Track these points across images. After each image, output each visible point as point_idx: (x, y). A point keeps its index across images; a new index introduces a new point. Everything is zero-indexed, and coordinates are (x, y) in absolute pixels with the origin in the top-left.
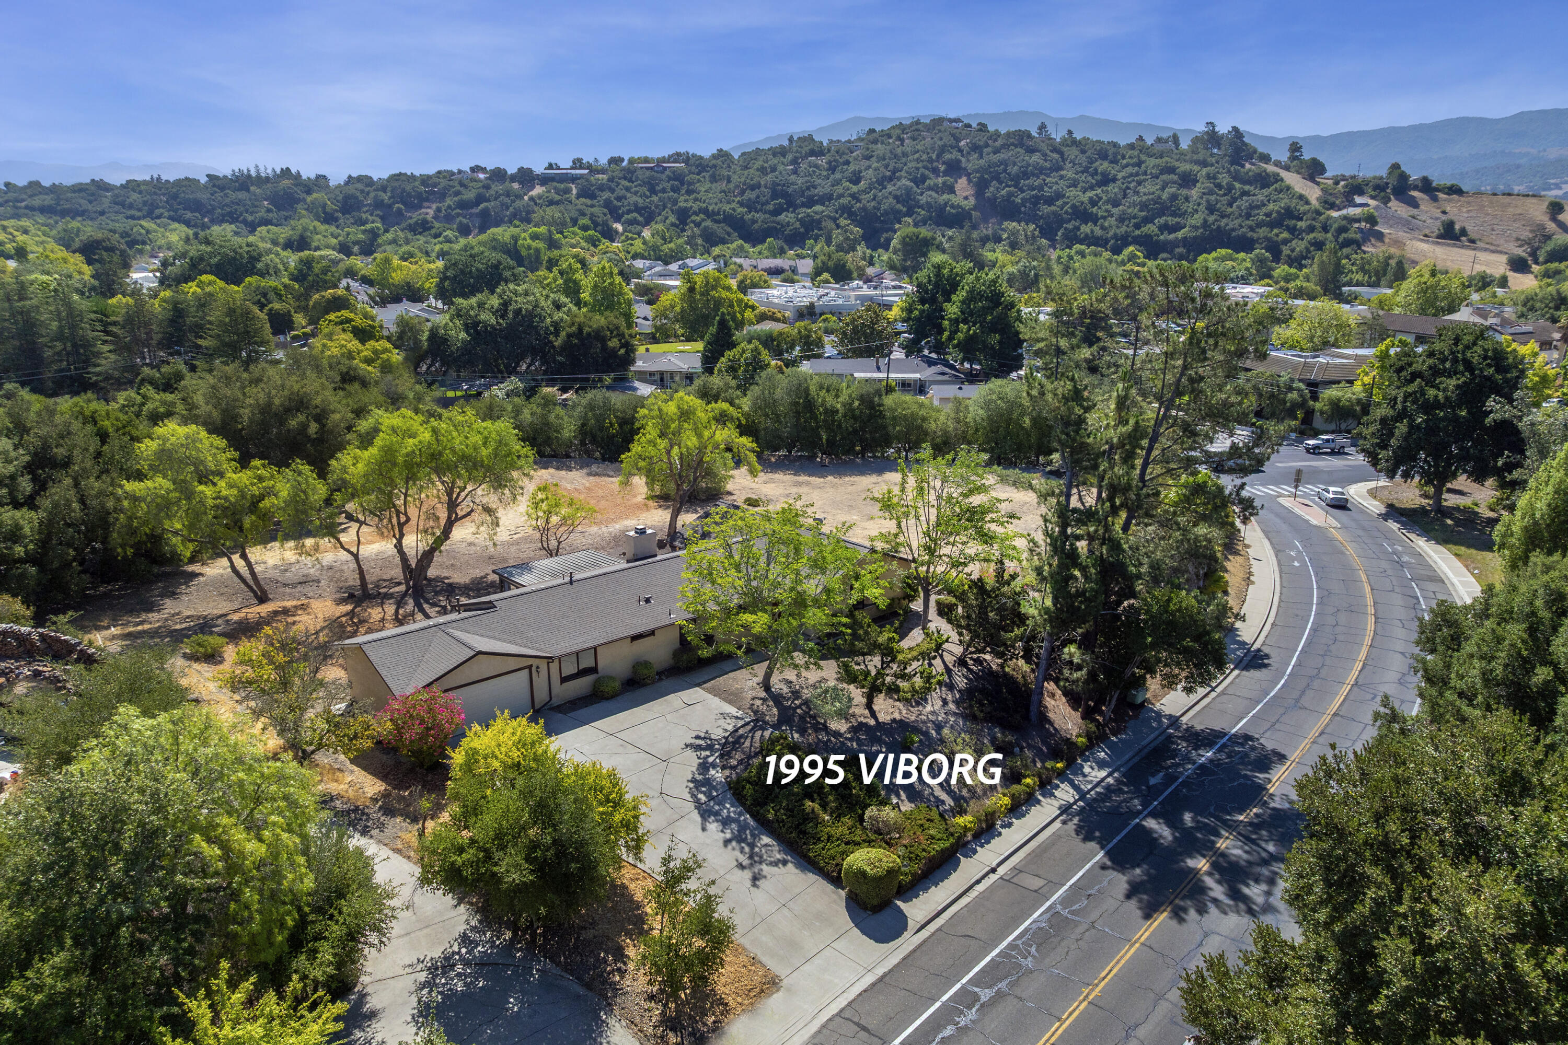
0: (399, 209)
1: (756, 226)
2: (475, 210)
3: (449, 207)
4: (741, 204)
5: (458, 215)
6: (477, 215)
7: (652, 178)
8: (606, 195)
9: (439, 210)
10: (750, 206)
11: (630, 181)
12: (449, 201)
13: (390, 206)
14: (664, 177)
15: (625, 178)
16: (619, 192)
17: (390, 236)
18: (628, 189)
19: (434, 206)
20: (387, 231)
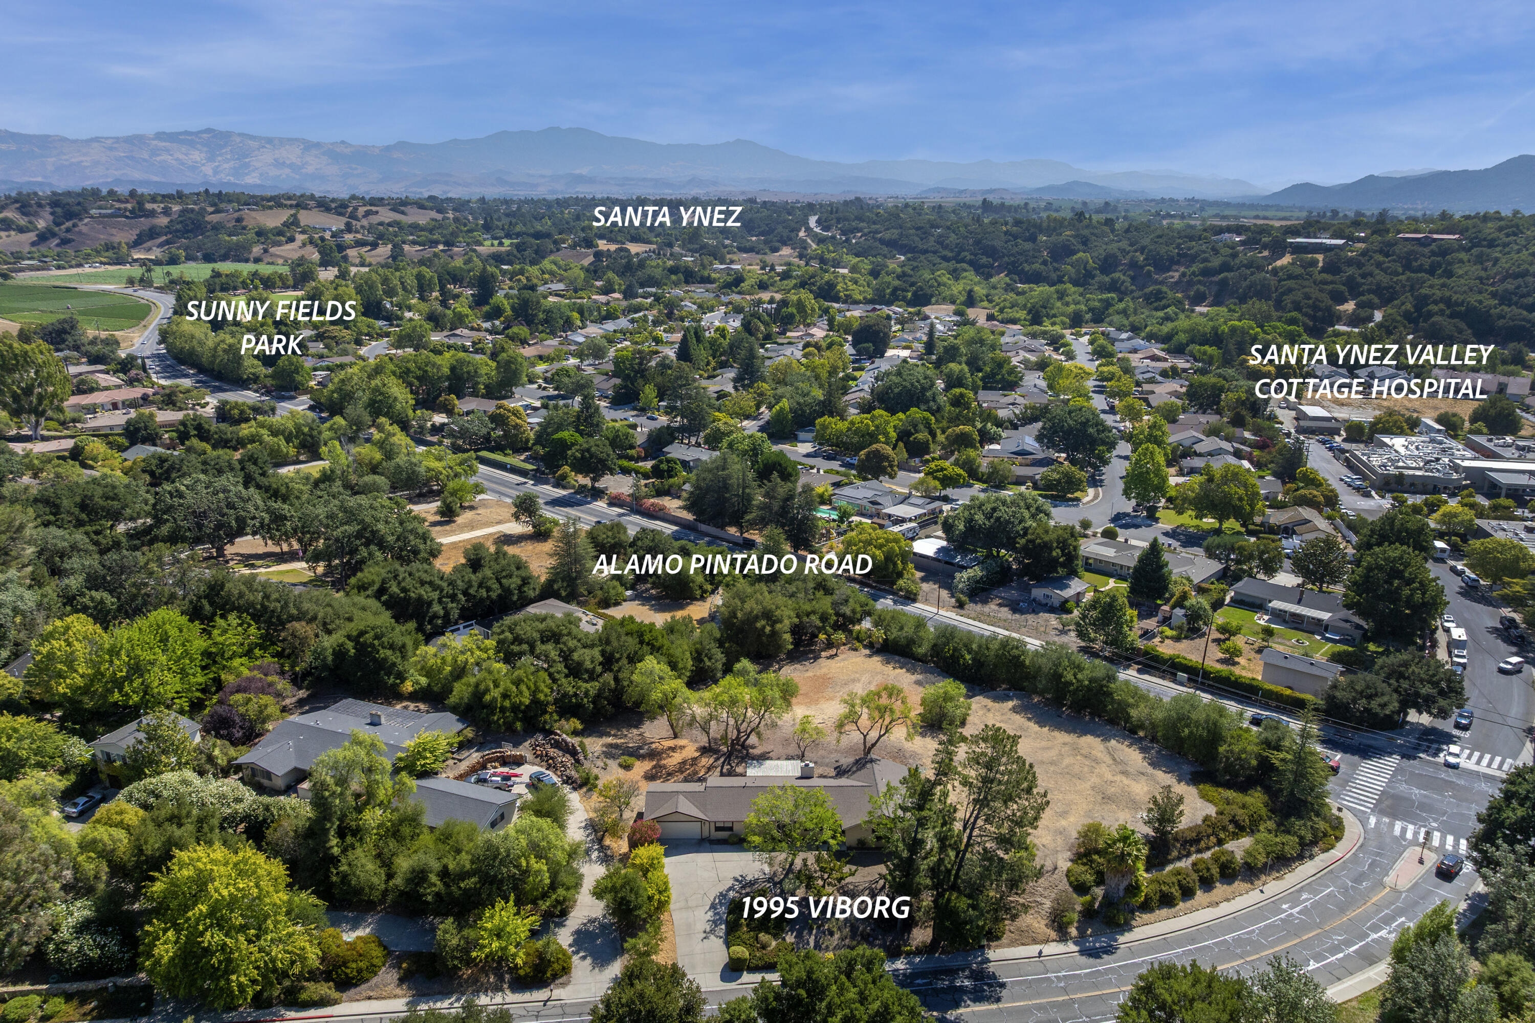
0: (1149, 272)
1: (1501, 323)
2: (1216, 279)
3: (1193, 273)
4: (1494, 295)
5: (1200, 282)
6: (1217, 283)
7: (1412, 252)
8: (1350, 271)
9: (1184, 275)
10: (1505, 299)
11: (1387, 255)
12: (1194, 268)
13: (1142, 267)
14: (1426, 250)
15: (1381, 252)
16: (1368, 268)
17: (1121, 306)
18: (1379, 265)
19: (1182, 269)
20: (1121, 300)
